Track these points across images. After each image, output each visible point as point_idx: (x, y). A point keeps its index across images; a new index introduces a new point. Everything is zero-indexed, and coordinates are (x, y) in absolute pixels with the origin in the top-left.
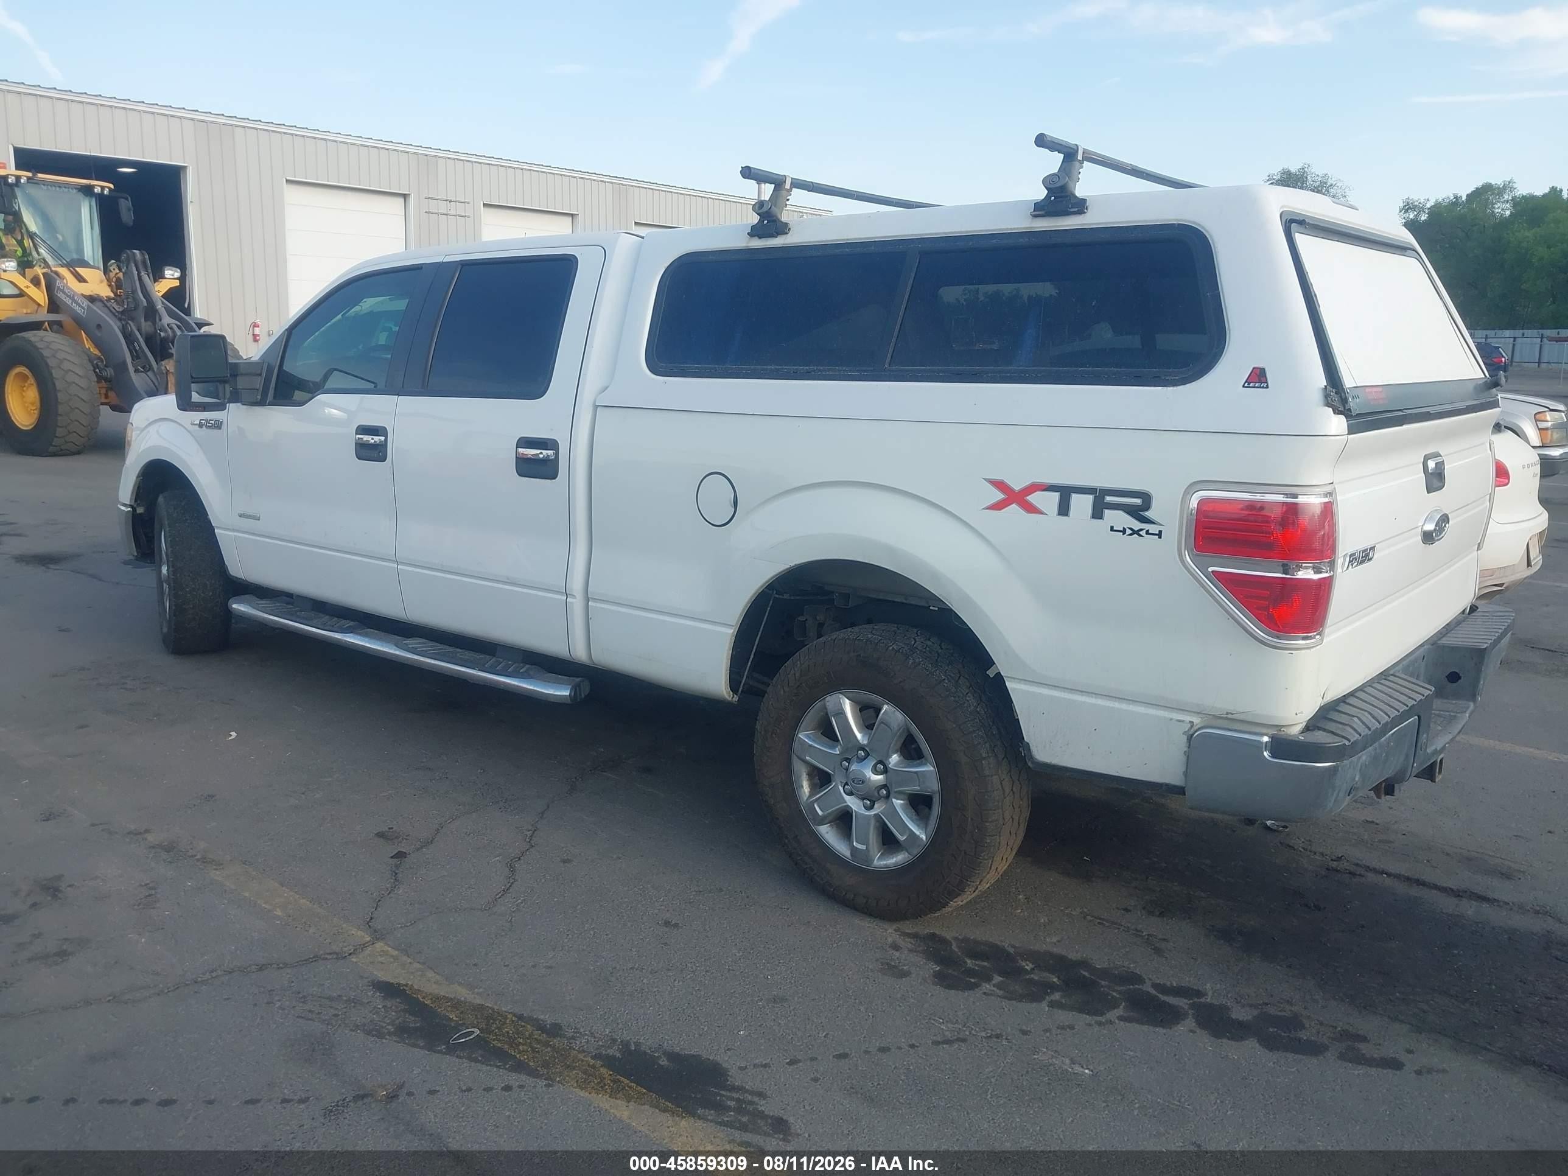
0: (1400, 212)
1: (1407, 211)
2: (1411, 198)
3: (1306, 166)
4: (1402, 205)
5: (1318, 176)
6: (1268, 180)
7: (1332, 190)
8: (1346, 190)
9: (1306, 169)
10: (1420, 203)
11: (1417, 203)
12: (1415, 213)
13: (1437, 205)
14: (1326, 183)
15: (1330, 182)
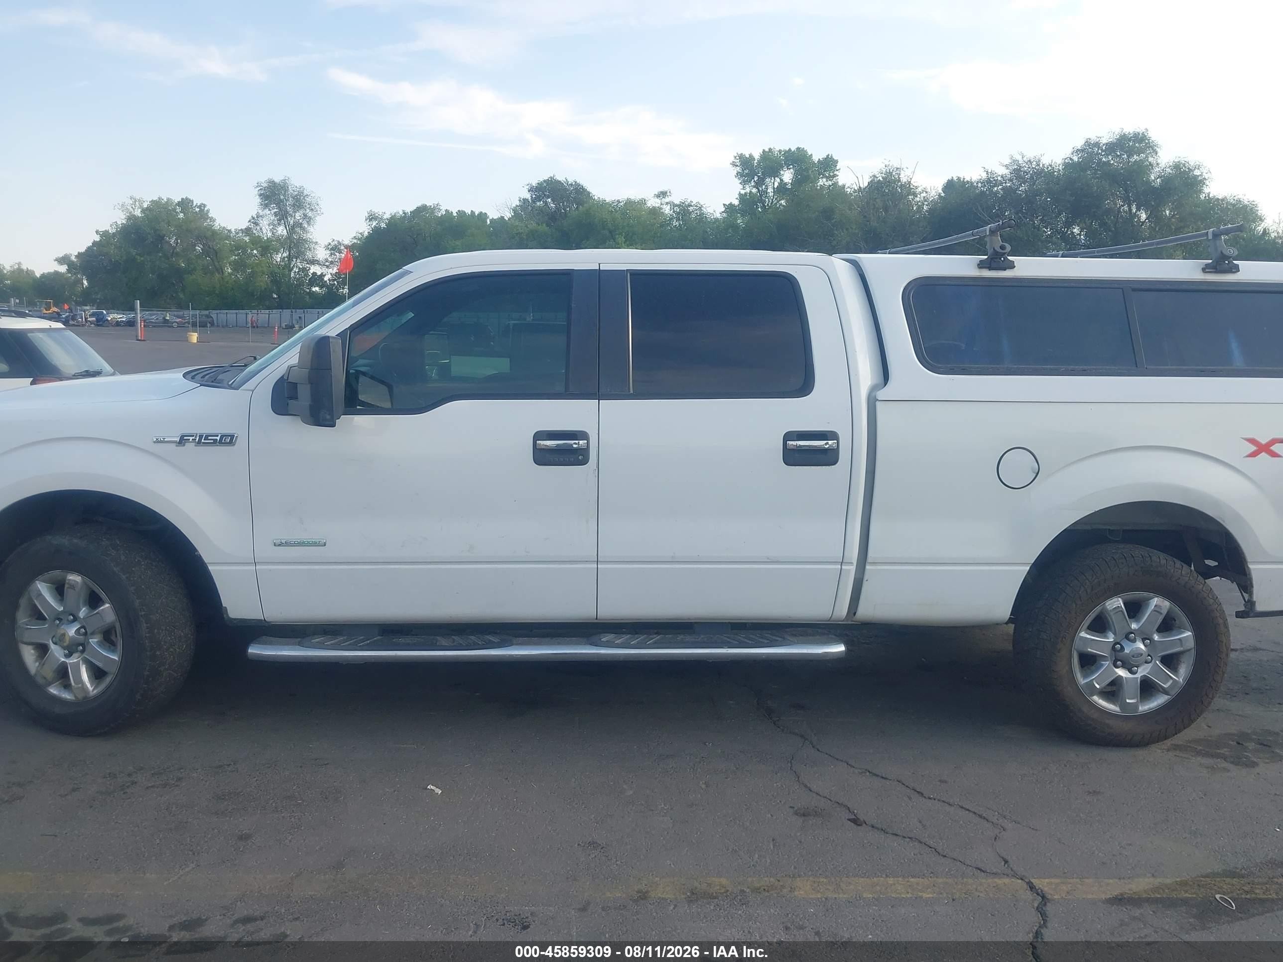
0: (366, 220)
1: (371, 220)
2: (373, 211)
3: (286, 178)
4: (367, 215)
5: (296, 187)
6: (257, 186)
7: (307, 199)
8: (318, 200)
9: (287, 181)
10: (379, 215)
11: (377, 215)
12: (377, 222)
13: (393, 218)
14: (302, 193)
15: (305, 193)
